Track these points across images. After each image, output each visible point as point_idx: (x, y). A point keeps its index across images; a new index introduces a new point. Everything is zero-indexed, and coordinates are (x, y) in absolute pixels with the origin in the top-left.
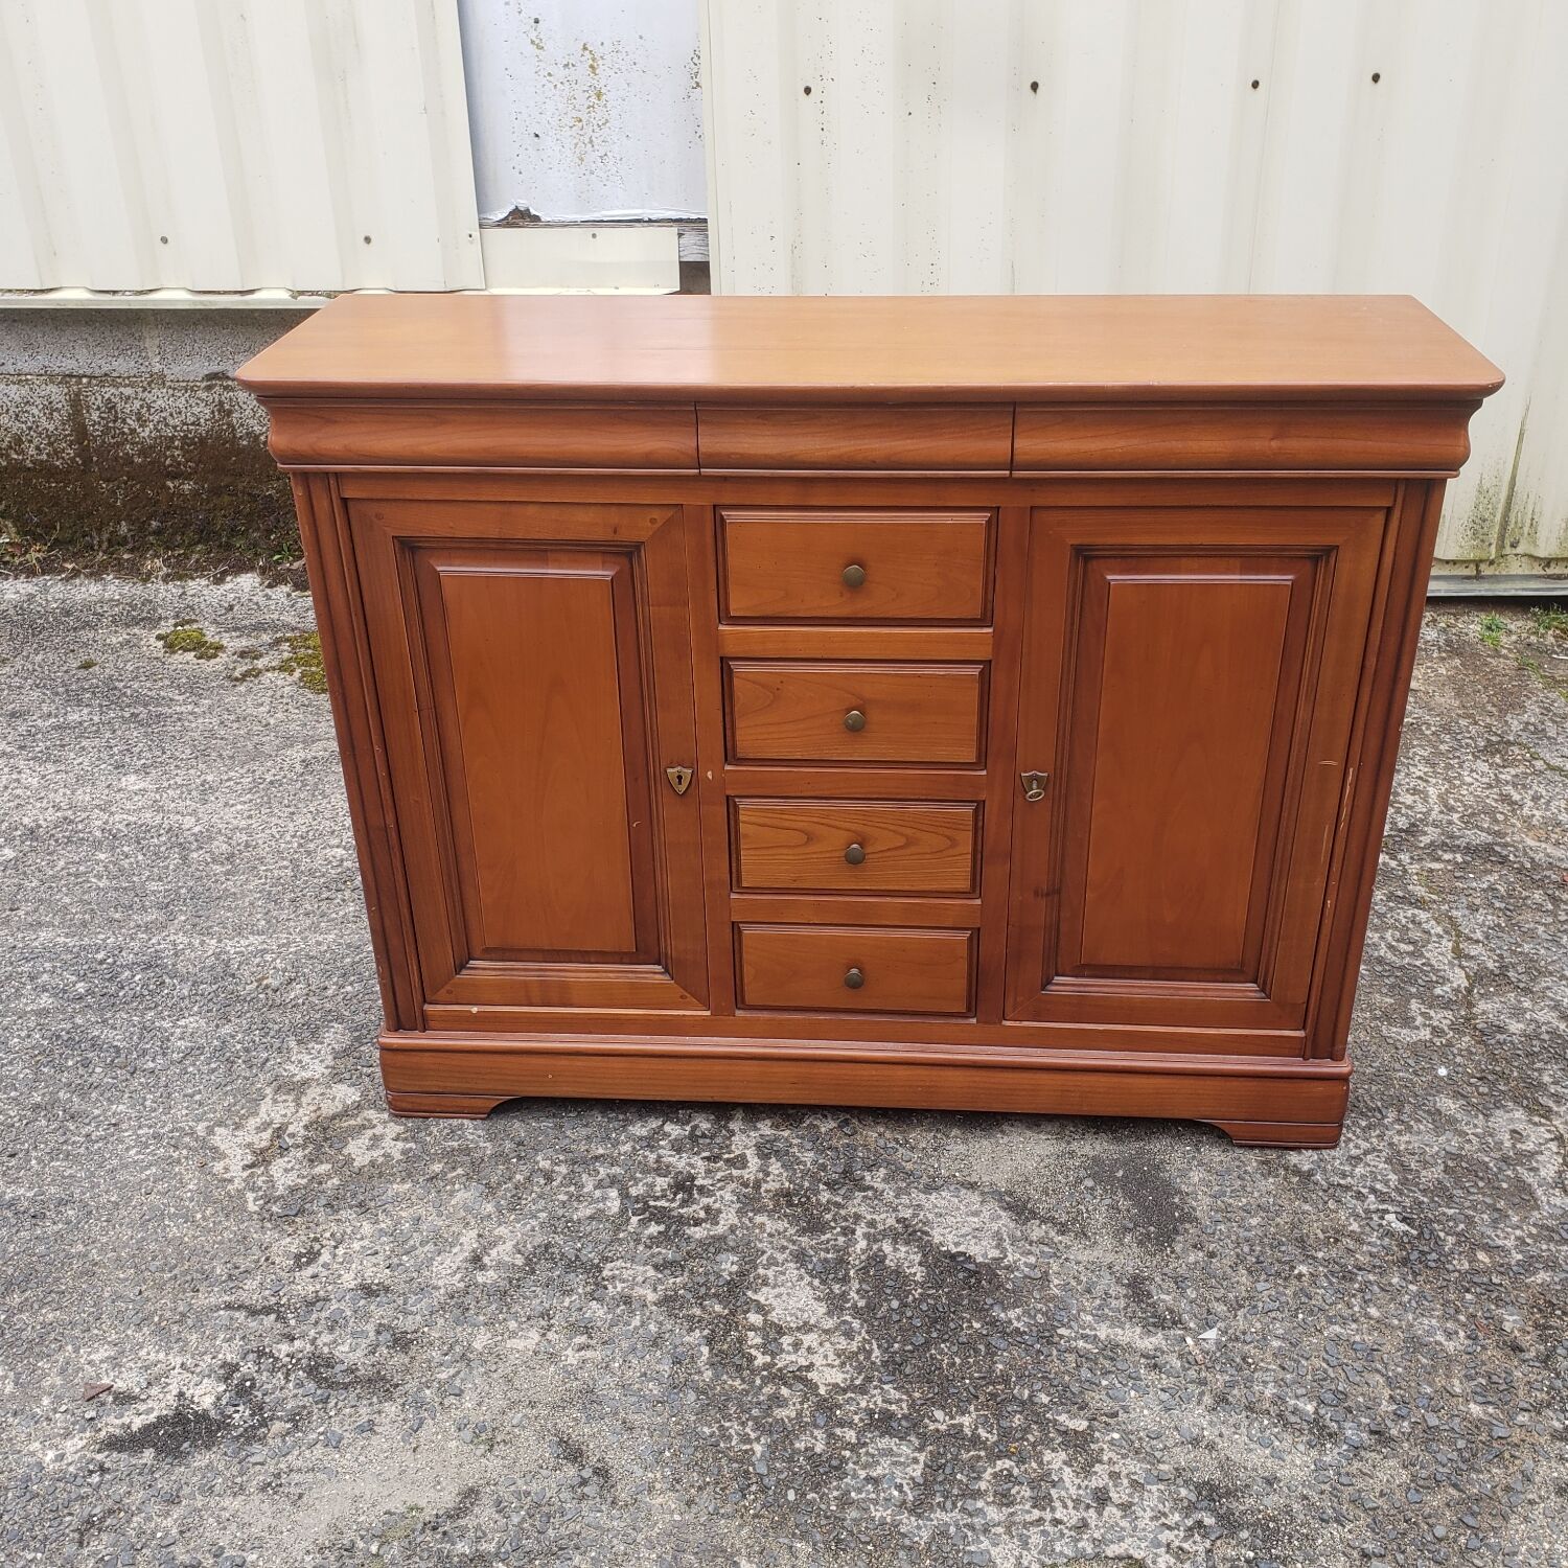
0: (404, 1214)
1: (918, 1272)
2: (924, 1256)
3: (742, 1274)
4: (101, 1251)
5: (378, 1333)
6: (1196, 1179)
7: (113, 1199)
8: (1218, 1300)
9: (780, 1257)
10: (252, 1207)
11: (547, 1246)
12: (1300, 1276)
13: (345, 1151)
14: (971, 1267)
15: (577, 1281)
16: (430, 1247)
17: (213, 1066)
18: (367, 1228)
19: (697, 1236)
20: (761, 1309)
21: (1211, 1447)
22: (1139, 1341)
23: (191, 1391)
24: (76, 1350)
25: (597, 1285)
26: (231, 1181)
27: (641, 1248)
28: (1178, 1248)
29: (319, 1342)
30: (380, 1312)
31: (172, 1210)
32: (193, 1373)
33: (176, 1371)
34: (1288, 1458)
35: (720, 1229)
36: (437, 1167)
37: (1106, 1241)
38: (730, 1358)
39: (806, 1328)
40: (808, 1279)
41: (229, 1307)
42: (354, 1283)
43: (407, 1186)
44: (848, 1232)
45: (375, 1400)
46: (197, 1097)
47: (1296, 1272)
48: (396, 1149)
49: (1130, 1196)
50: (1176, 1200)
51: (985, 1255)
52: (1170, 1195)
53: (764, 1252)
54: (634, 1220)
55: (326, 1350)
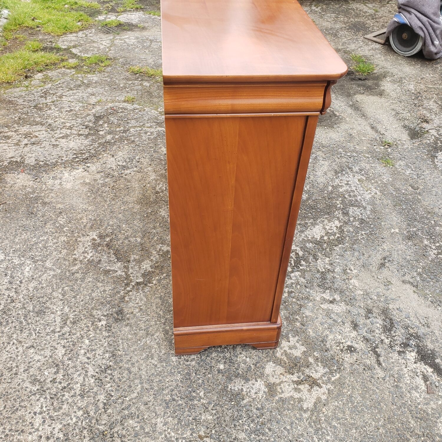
0: (321, 329)
3: (311, 242)
4: (379, 420)
5: (369, 318)
7: (355, 431)
9: (303, 235)
10: (338, 376)
13: (300, 356)
15: (329, 276)
16: (332, 315)
17: (267, 431)
18: (331, 337)
19: (302, 253)
20: (322, 237)
23: (413, 360)
24: (419, 404)
25: (328, 272)
26: (329, 390)
27: (311, 264)
29: (380, 332)
30: (361, 321)
31: (350, 404)
32: (407, 363)
33: (409, 368)
35: (298, 248)
36: (298, 324)
38: (340, 241)
41: (380, 364)
42: (354, 332)
43: (310, 330)
45: (390, 311)
46: (288, 427)
48: (293, 340)
53: (303, 239)
54: (301, 268)
55: (381, 330)
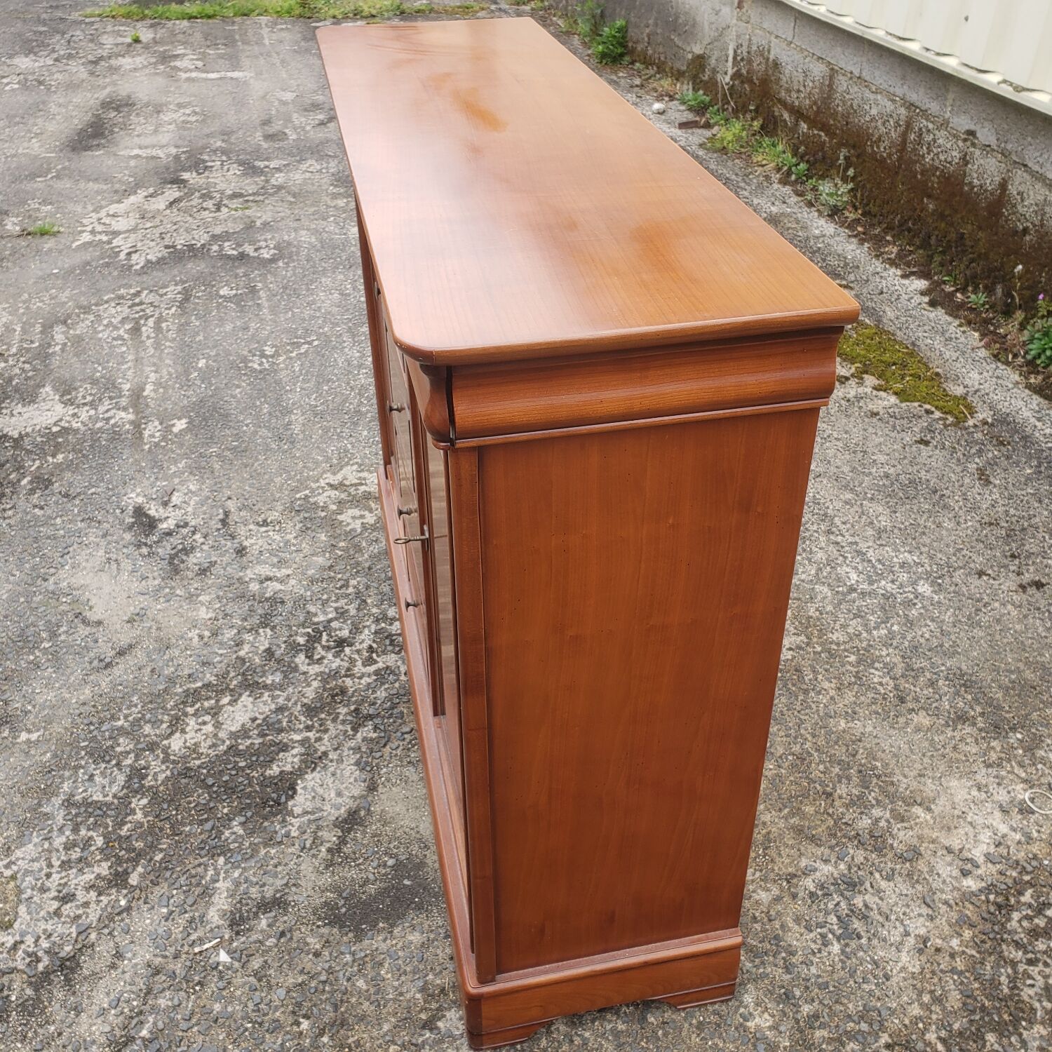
0: (303, 545)
1: (275, 770)
2: (292, 773)
4: (261, 464)
5: (210, 562)
6: (411, 938)
7: (298, 455)
8: (266, 962)
10: (299, 495)
11: (282, 602)
12: (298, 1024)
13: (348, 510)
14: (283, 799)
15: (254, 621)
16: (277, 561)
18: (290, 536)
19: (297, 660)
21: (113, 966)
22: (215, 909)
23: (170, 519)
24: (196, 480)
25: (252, 629)
26: (317, 483)
27: (284, 639)
28: (325, 930)
29: (203, 546)
30: (225, 558)
31: (293, 473)
32: (182, 516)
33: (183, 511)
34: (99, 1021)
35: (304, 668)
36: (343, 545)
37: (326, 879)
39: (218, 725)
40: (262, 717)
42: (247, 544)
43: (326, 539)
44: (309, 728)
45: (163, 575)
47: (301, 1020)
49: (383, 893)
50: (381, 925)
51: (295, 805)
52: (386, 919)
54: (309, 630)
55: (198, 550)
